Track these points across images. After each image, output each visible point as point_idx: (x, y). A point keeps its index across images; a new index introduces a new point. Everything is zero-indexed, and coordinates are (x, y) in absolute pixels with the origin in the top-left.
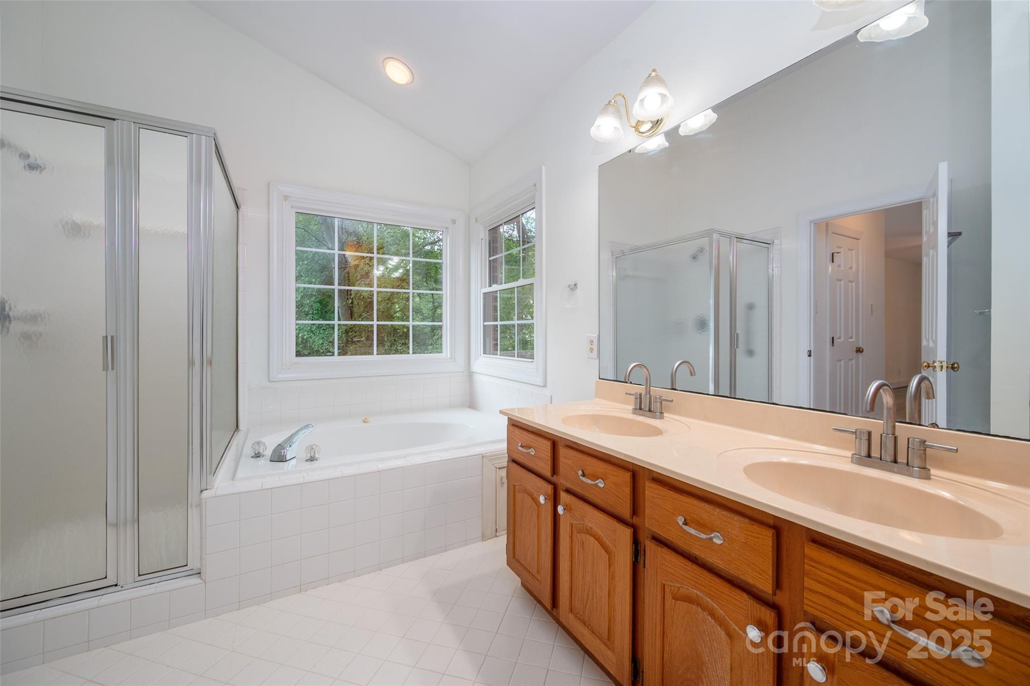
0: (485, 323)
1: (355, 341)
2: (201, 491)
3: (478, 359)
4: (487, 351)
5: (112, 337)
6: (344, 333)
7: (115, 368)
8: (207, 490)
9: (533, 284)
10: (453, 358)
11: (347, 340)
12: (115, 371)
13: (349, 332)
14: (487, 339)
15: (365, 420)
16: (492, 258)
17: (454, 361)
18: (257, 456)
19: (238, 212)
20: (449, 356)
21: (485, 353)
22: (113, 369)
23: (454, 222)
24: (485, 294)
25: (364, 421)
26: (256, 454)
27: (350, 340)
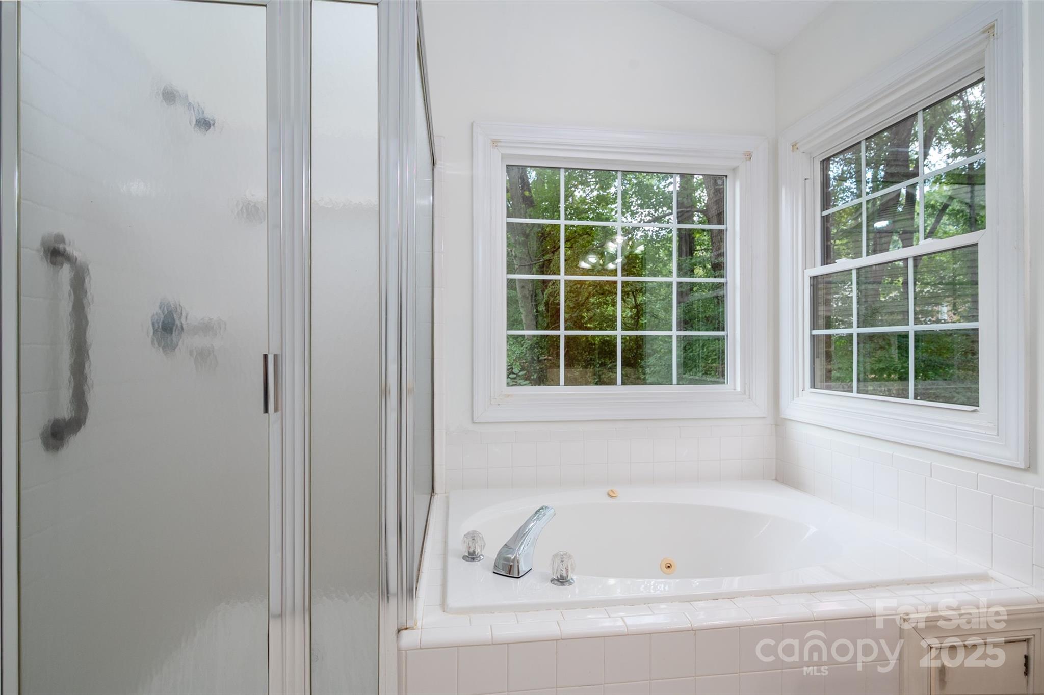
0: (815, 332)
1: (541, 360)
2: (399, 631)
3: (798, 396)
4: (818, 383)
5: (276, 356)
6: (528, 350)
7: (279, 408)
8: (406, 629)
9: (976, 244)
10: (747, 393)
11: (533, 358)
12: (279, 413)
13: (534, 347)
14: (817, 360)
15: (611, 494)
16: (825, 213)
17: (750, 398)
18: (472, 557)
19: (433, 170)
20: (739, 389)
21: (813, 386)
22: (276, 410)
23: (749, 156)
24: (814, 279)
25: (609, 495)
26: (469, 553)
27: (535, 358)
